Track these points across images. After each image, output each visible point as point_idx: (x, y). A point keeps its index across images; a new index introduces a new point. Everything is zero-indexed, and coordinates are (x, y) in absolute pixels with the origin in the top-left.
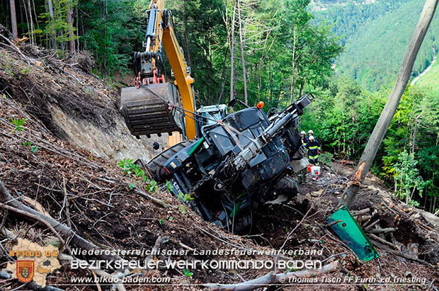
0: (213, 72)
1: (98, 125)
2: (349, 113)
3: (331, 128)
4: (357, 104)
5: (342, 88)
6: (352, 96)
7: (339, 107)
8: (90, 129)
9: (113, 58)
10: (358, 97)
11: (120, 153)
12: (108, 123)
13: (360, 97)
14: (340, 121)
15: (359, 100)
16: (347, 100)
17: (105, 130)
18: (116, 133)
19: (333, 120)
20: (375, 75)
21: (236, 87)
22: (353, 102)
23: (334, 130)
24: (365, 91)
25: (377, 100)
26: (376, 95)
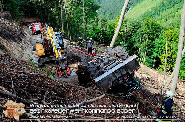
0: (55, 16)
1: (15, 41)
2: (103, 28)
3: (97, 33)
4: (106, 25)
5: (100, 19)
6: (104, 22)
7: (99, 26)
8: (13, 43)
9: (18, 13)
10: (106, 22)
11: (25, 51)
12: (19, 40)
13: (107, 22)
14: (100, 31)
15: (106, 23)
16: (102, 24)
17: (18, 43)
18: (22, 43)
19: (98, 31)
20: (111, 14)
21: (64, 21)
22: (104, 24)
23: (98, 34)
24: (108, 20)
25: (112, 23)
26: (112, 21)
